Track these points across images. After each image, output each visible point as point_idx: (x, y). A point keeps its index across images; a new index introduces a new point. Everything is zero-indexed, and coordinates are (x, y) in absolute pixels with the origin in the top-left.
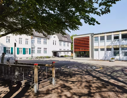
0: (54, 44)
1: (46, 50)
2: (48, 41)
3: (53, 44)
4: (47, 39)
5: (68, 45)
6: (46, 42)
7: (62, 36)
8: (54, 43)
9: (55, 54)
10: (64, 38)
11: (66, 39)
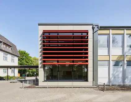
5: (13, 60)
7: (1, 42)
10: (5, 46)
11: (9, 49)
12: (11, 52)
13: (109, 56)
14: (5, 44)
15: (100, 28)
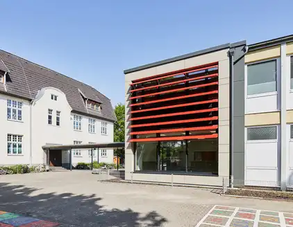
0: (54, 120)
1: (17, 143)
2: (25, 107)
3: (50, 122)
4: (22, 100)
5: (104, 131)
6: (20, 112)
7: (85, 99)
8: (50, 117)
9: (56, 156)
10: (90, 105)
11: (97, 111)
12: (100, 114)
13: (280, 112)
14: (92, 101)
15: (249, 48)
